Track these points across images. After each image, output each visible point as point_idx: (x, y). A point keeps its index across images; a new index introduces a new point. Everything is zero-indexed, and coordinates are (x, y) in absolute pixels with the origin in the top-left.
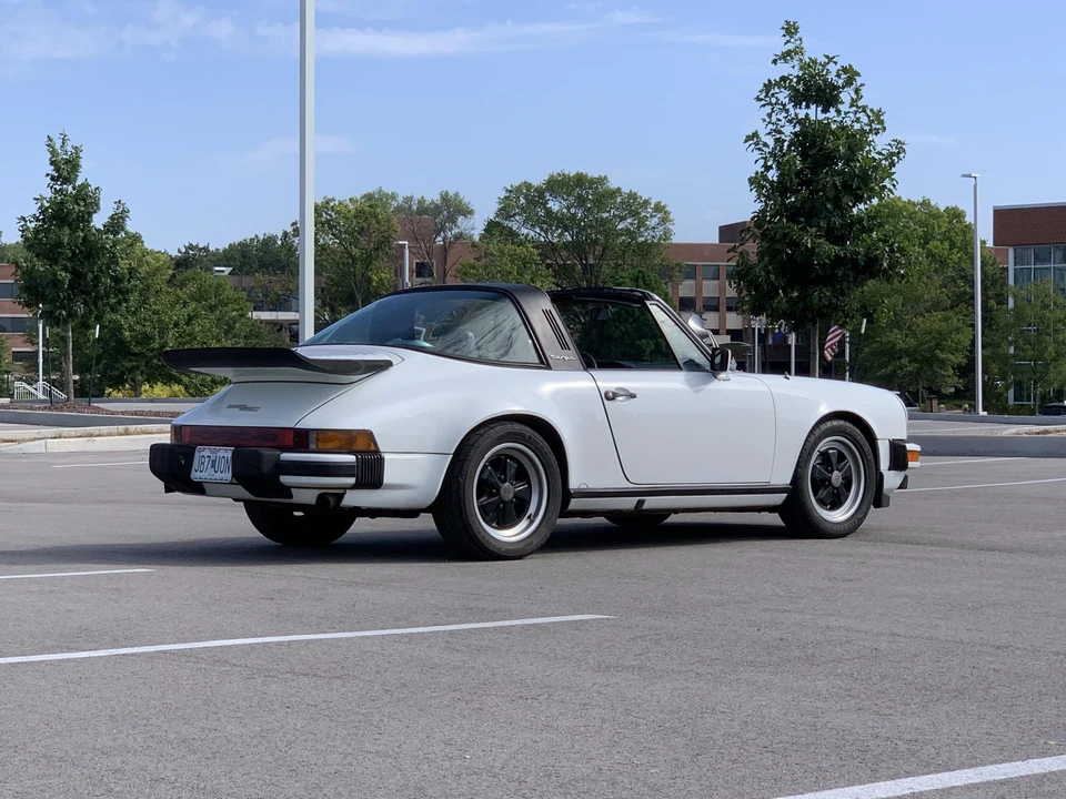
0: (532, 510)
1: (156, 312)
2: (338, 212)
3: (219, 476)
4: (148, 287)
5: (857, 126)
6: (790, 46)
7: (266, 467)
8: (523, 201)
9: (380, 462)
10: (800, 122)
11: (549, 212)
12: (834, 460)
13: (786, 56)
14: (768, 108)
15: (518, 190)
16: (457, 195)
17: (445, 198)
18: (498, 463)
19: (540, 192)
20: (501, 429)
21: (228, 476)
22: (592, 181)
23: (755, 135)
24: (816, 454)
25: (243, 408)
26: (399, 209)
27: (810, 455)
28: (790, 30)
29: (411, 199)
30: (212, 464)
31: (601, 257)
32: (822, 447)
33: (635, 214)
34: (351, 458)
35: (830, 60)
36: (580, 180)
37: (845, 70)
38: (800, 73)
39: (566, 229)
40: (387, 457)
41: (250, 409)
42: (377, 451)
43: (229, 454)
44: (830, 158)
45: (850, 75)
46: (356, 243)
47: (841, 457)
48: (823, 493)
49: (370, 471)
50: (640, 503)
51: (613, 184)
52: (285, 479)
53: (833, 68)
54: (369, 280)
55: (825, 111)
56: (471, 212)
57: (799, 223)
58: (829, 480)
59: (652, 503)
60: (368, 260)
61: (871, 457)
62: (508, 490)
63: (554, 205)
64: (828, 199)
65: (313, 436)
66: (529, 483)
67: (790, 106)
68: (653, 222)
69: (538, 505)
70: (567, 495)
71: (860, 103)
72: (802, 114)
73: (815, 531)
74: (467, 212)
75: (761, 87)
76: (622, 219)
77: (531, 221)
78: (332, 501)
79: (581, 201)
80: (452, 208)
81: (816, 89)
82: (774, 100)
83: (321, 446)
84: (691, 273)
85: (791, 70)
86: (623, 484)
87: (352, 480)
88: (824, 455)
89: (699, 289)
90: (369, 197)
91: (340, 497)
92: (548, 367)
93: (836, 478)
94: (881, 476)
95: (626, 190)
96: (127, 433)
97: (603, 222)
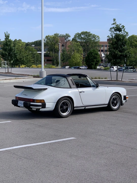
0: (68, 110)
1: (22, 55)
2: (50, 37)
3: (22, 105)
4: (21, 51)
5: (124, 34)
6: (114, 22)
7: (28, 105)
8: (78, 36)
9: (45, 104)
10: (115, 34)
11: (81, 37)
12: (115, 99)
13: (114, 24)
14: (111, 32)
15: (77, 34)
16: (68, 34)
17: (66, 34)
18: (63, 103)
19: (80, 34)
20: (64, 98)
21: (23, 106)
22: (88, 33)
23: (109, 36)
24: (112, 98)
25: (25, 95)
26: (59, 36)
27: (111, 99)
28: (114, 20)
29: (61, 34)
30: (21, 103)
31: (89, 44)
32: (113, 97)
33: (94, 37)
34: (41, 104)
35: (120, 24)
36: (86, 32)
37: (122, 26)
38: (116, 26)
39: (84, 40)
40: (46, 103)
41: (26, 95)
42: (45, 103)
43: (23, 102)
44: (120, 40)
45: (123, 27)
46: (53, 42)
47: (116, 99)
48: (113, 104)
49: (44, 105)
50: (85, 108)
51: (91, 33)
52: (31, 107)
53: (121, 26)
54: (55, 47)
55: (119, 32)
56: (70, 37)
57: (115, 49)
58: (114, 102)
59: (87, 108)
60: (55, 44)
61: (121, 98)
62: (65, 107)
63: (82, 36)
64: (120, 46)
65: (35, 100)
66: (68, 106)
67: (114, 32)
68: (97, 39)
69: (69, 109)
70: (74, 107)
71: (125, 31)
72: (116, 33)
73: (112, 110)
74: (69, 36)
75: (110, 29)
76: (93, 38)
77: (79, 39)
78: (38, 110)
79: (86, 36)
80: (68, 36)
81: (118, 29)
82: (112, 31)
83: (37, 102)
84: (103, 46)
85: (114, 26)
86: (82, 105)
87: (41, 107)
88: (114, 98)
89: (104, 48)
90: (55, 34)
91: (40, 109)
92: (71, 88)
93: (115, 102)
94: (122, 101)
95: (93, 34)
96: (16, 79)
97: (89, 39)
